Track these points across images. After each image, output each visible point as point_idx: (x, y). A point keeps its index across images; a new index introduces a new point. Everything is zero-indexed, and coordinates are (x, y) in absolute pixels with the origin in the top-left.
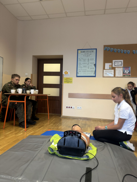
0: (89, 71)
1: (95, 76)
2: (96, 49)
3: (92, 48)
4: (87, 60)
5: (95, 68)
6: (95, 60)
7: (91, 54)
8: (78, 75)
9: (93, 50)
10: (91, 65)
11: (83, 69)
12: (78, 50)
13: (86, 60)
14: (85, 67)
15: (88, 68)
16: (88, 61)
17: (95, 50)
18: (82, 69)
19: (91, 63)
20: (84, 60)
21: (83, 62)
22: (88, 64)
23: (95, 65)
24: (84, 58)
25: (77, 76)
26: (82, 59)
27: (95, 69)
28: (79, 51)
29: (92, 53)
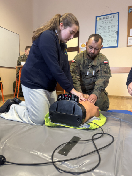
0: (110, 41)
1: (117, 46)
2: (118, 13)
3: (113, 13)
5: (117, 36)
7: (112, 20)
10: (112, 33)
12: (96, 17)
13: (106, 28)
16: (109, 29)
17: (117, 15)
19: (112, 31)
20: (104, 28)
21: (103, 31)
23: (117, 33)
24: (103, 26)
26: (101, 28)
27: (117, 38)
28: (98, 19)
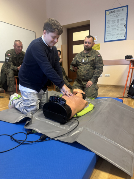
0: (119, 34)
1: (125, 39)
2: (127, 6)
3: (122, 6)
4: (116, 21)
6: (126, 20)
8: (106, 40)
9: (123, 8)
11: (111, 32)
14: (114, 29)
15: (117, 30)
16: (118, 22)
17: (126, 8)
19: (121, 24)
20: (113, 22)
22: (117, 26)
23: (126, 26)
24: (113, 20)
25: (105, 42)
26: (110, 21)
28: (107, 12)
29: (122, 12)
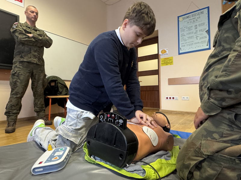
0: (199, 43)
1: (209, 49)
2: (208, 8)
6: (207, 24)
8: (181, 52)
9: (202, 11)
10: (201, 33)
14: (191, 37)
18: (186, 42)
19: (201, 30)
20: (189, 29)
21: (188, 32)
23: (208, 32)
24: (188, 26)
26: (185, 28)
27: (208, 38)
29: (201, 15)
